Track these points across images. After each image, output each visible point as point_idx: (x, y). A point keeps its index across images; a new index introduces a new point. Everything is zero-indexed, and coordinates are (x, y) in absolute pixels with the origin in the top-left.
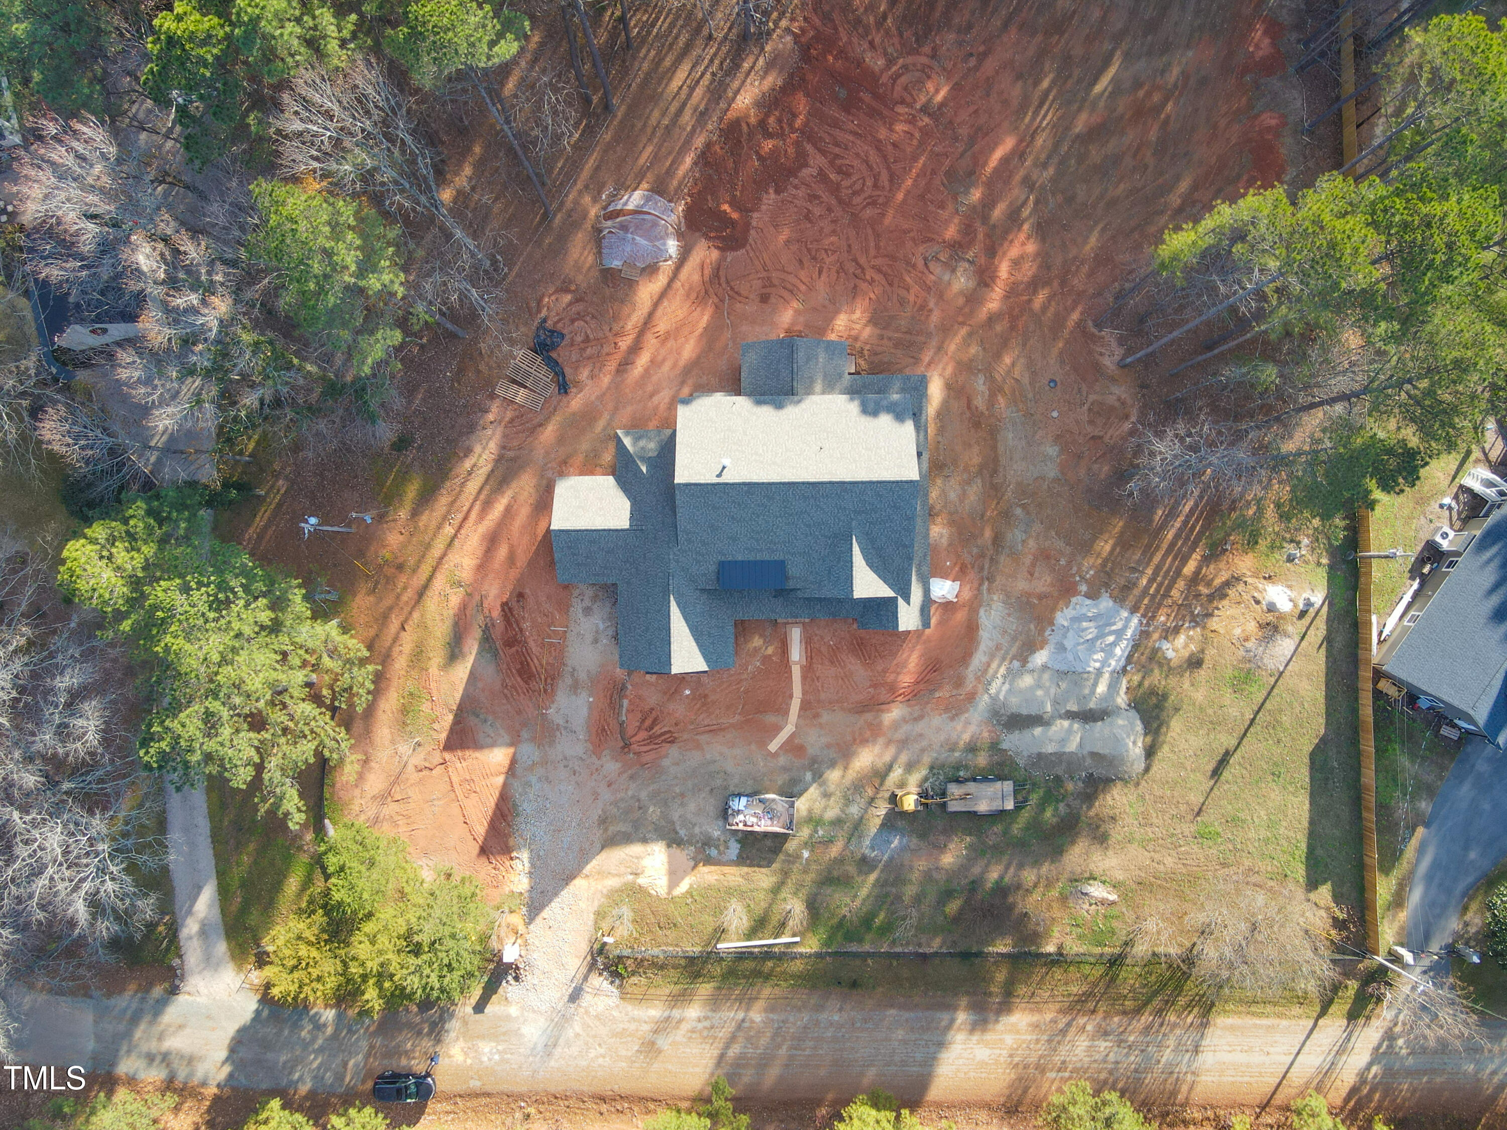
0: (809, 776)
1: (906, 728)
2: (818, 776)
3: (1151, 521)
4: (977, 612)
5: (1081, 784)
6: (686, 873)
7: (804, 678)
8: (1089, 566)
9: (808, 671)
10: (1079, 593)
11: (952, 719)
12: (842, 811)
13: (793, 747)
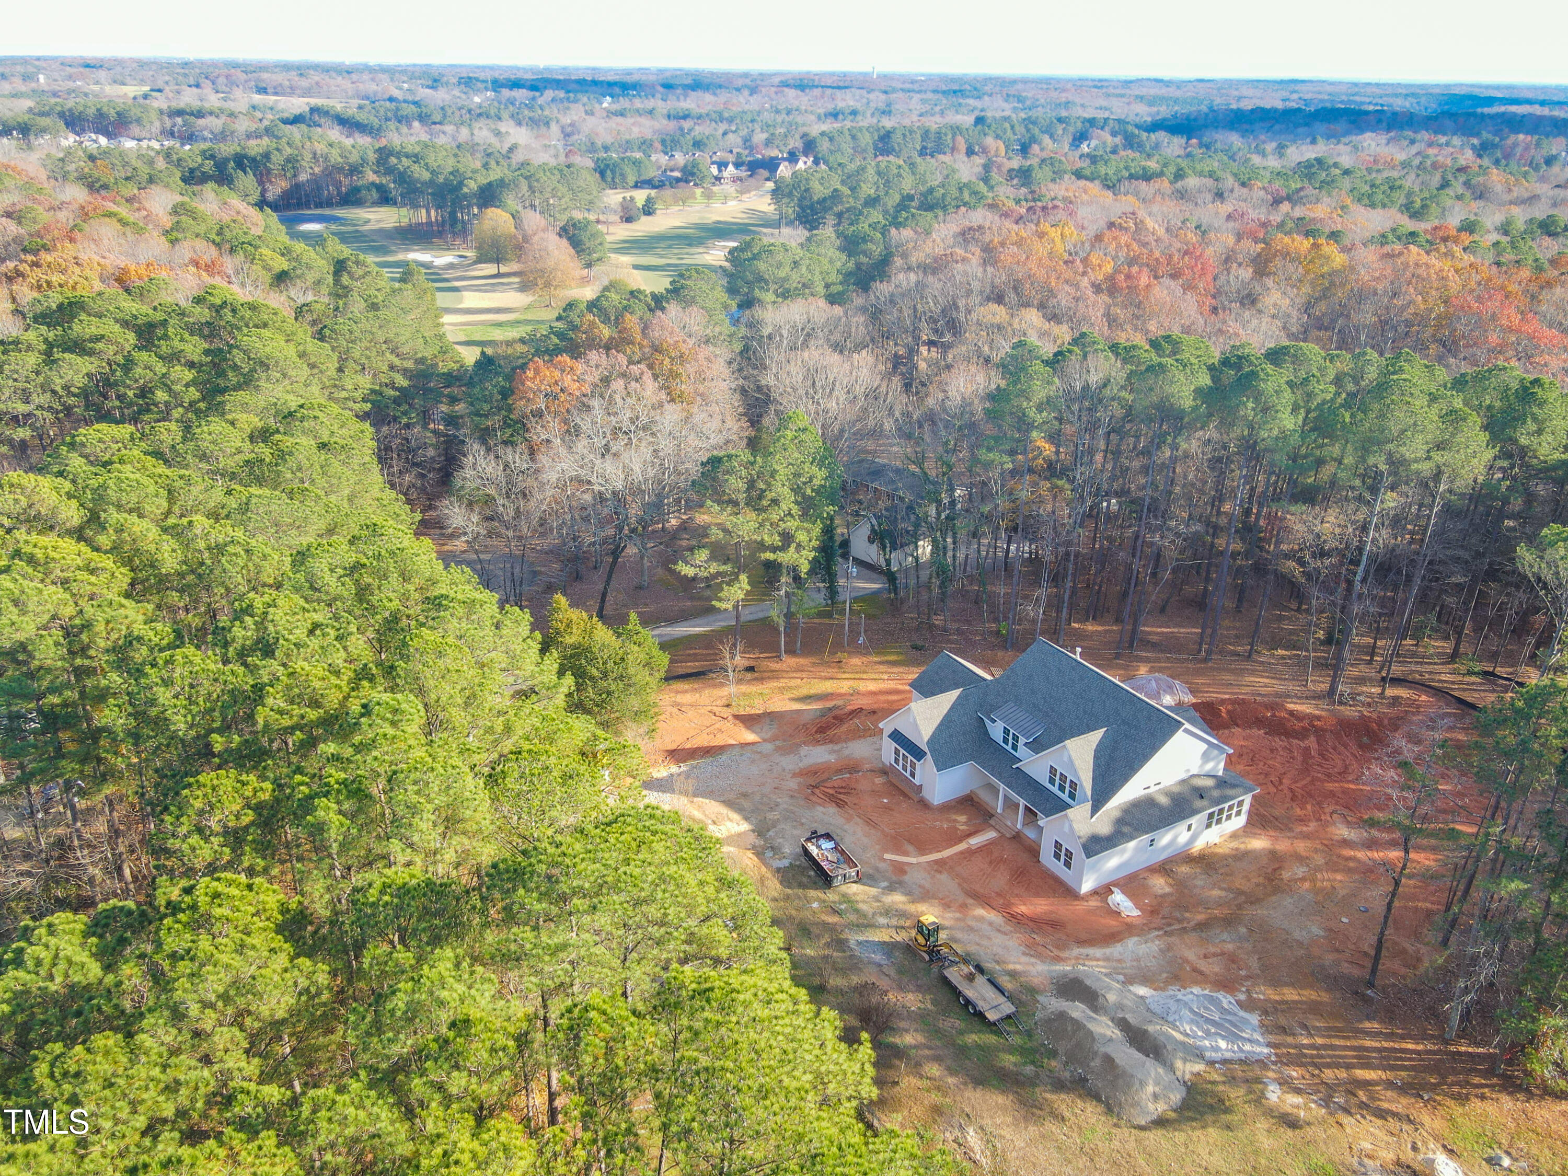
0: (885, 884)
1: (985, 927)
2: (891, 889)
3: (1361, 1021)
4: (1131, 935)
5: (1067, 1074)
6: (739, 846)
7: (961, 853)
8: (1264, 993)
9: (970, 853)
10: (1234, 996)
11: (1024, 954)
12: (874, 914)
13: (900, 869)
